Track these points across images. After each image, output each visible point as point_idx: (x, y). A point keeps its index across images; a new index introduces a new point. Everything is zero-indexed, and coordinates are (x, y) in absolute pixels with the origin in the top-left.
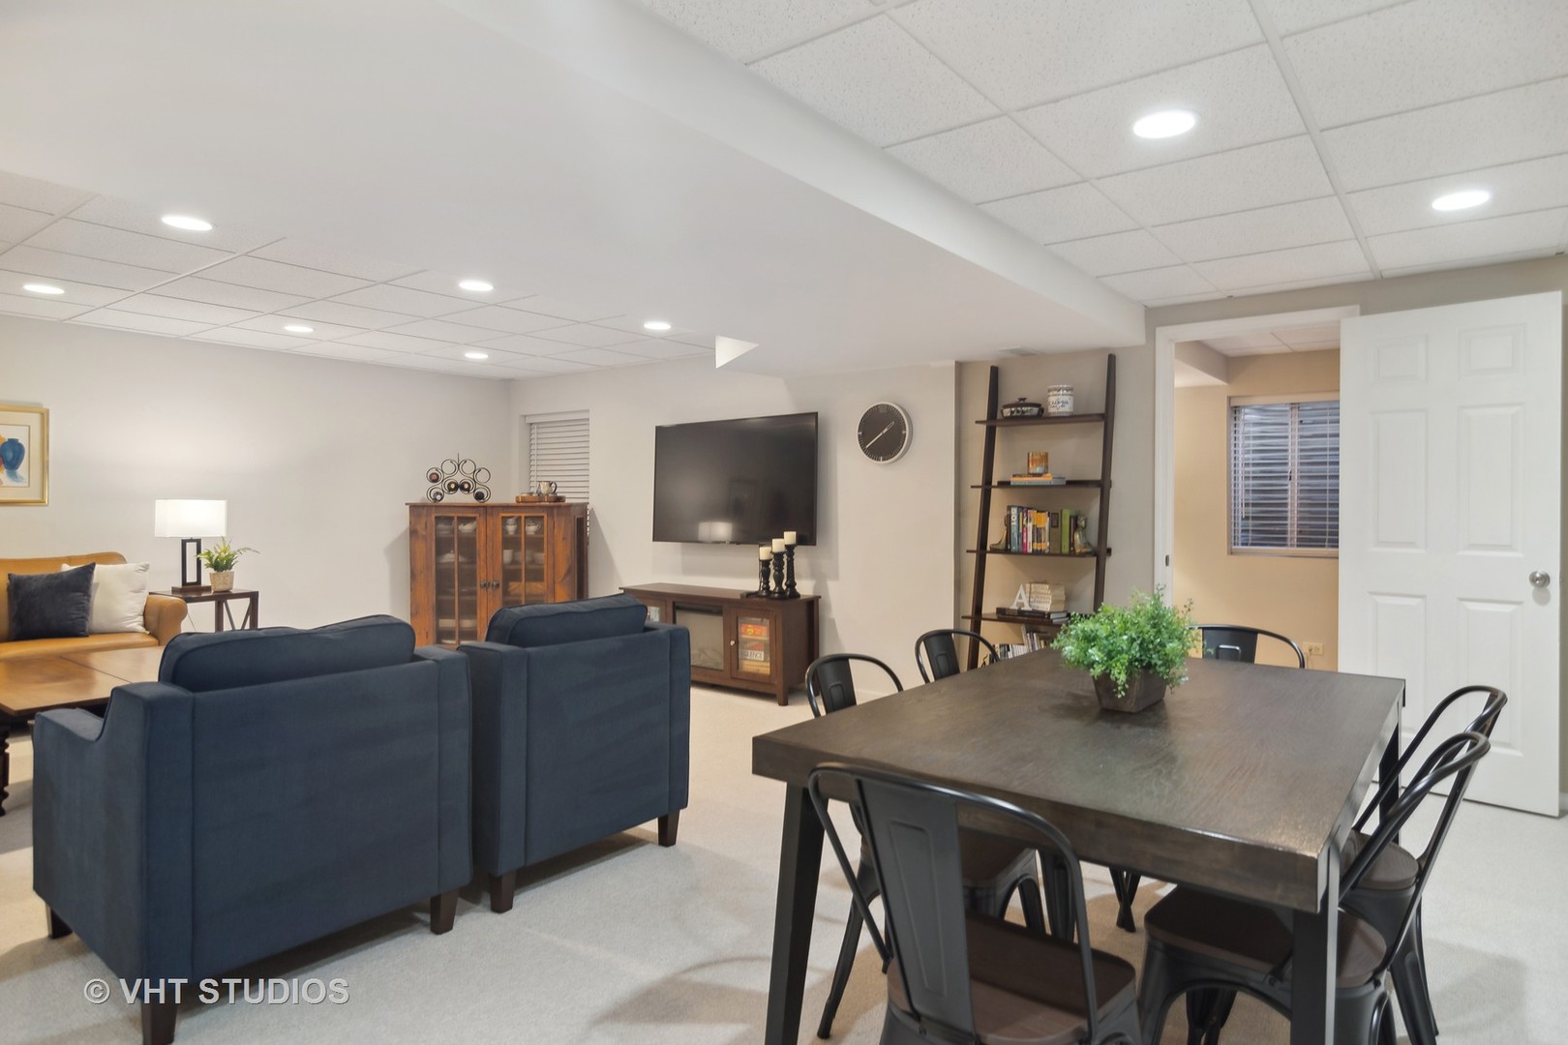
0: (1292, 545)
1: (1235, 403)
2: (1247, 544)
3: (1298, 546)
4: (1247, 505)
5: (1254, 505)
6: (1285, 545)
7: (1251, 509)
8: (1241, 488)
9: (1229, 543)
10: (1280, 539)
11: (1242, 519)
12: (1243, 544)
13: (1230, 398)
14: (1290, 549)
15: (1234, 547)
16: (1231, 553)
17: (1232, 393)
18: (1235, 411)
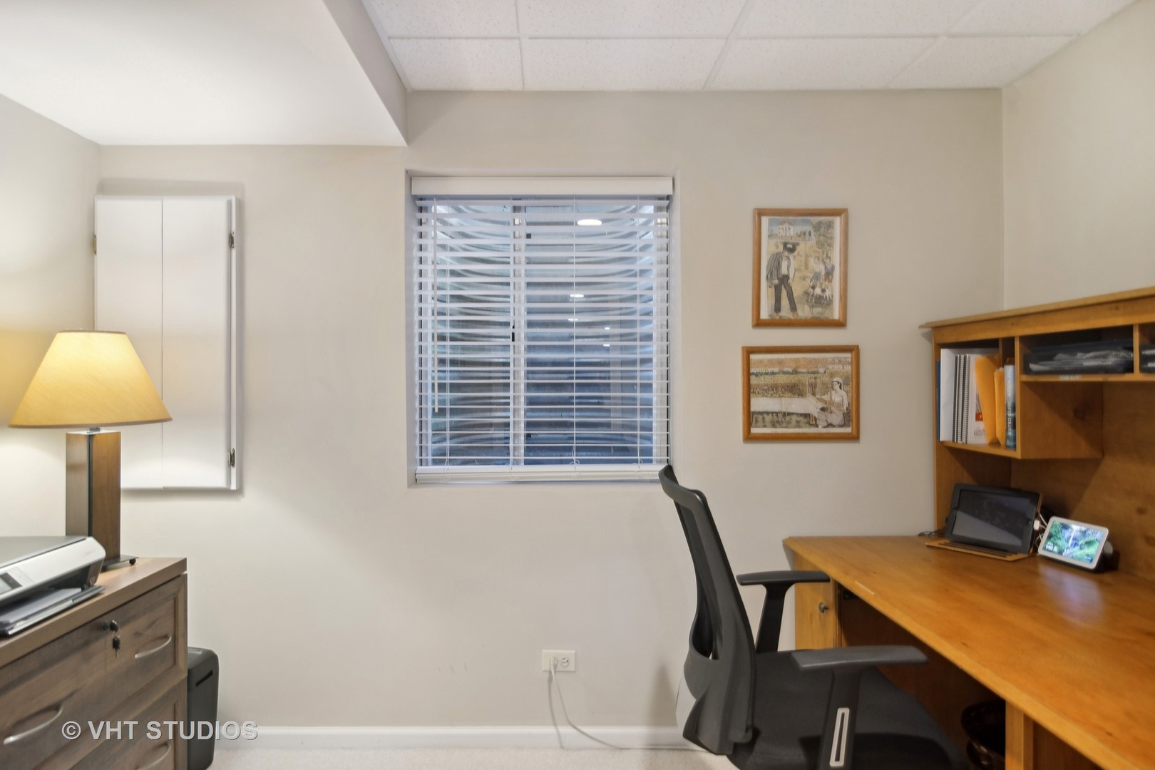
0: (516, 462)
1: (421, 188)
2: (442, 462)
3: (527, 462)
4: (442, 387)
5: (455, 388)
6: (506, 462)
7: (448, 395)
8: (429, 355)
9: (411, 461)
10: (495, 451)
11: (434, 414)
12: (435, 462)
13: (411, 177)
14: (516, 468)
15: (420, 469)
16: (415, 481)
17: (416, 166)
18: (419, 204)
